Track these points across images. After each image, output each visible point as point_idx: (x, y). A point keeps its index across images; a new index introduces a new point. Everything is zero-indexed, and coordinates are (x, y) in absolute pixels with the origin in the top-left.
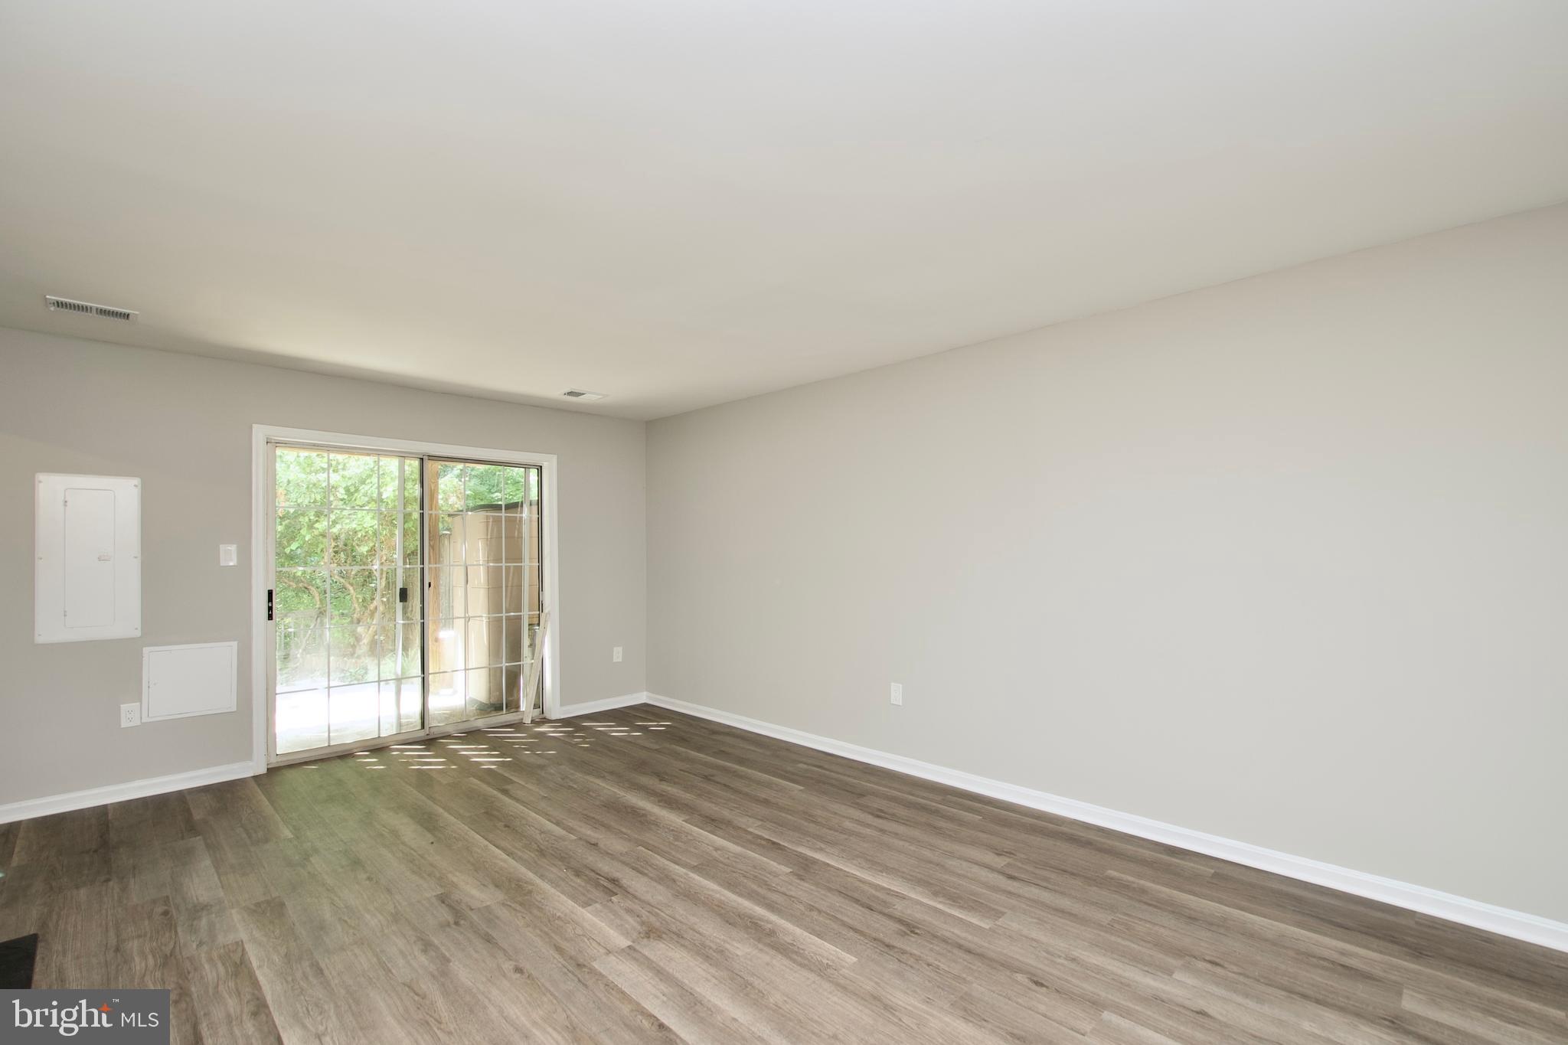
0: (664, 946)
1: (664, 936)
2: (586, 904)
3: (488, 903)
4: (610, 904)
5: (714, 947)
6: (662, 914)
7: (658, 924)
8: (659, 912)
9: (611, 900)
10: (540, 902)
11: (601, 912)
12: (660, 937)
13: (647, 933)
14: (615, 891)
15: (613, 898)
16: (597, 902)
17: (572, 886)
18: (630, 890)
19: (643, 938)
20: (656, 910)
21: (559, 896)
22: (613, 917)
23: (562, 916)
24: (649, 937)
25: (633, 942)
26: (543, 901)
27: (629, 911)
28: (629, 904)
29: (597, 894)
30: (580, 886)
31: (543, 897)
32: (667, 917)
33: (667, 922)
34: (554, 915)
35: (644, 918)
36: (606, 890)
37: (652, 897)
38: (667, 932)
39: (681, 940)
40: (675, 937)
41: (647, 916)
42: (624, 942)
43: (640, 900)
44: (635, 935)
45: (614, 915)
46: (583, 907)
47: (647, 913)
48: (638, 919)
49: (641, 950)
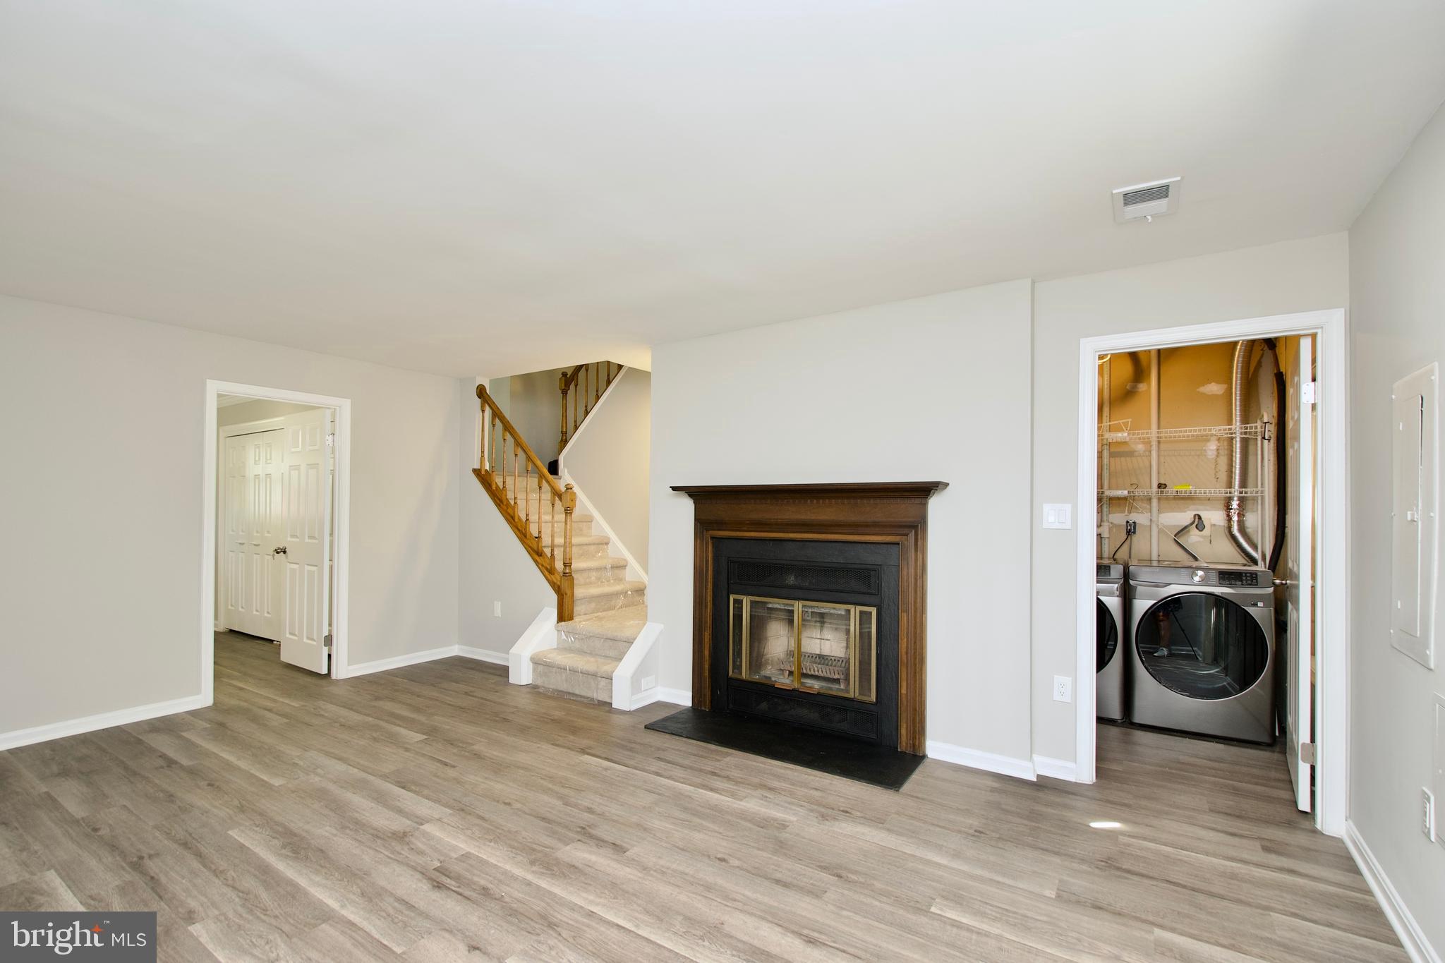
0: (393, 828)
1: (390, 835)
2: (466, 857)
3: (568, 848)
4: (442, 858)
5: (348, 831)
6: (387, 853)
7: (393, 844)
8: (390, 855)
9: (441, 862)
10: (516, 854)
11: (449, 850)
12: (394, 834)
13: (406, 836)
14: (438, 874)
15: (439, 865)
16: (456, 859)
17: (487, 874)
18: (418, 876)
19: (410, 832)
20: (392, 856)
21: (498, 861)
22: (437, 846)
23: (488, 843)
24: (404, 833)
25: (418, 828)
26: (514, 855)
27: (422, 853)
28: (420, 860)
29: (457, 868)
30: (479, 876)
31: (516, 859)
32: (382, 851)
33: (384, 846)
34: (496, 842)
35: (406, 848)
36: (448, 874)
37: (394, 871)
38: (387, 838)
39: (375, 832)
40: (380, 834)
41: (403, 849)
42: (427, 827)
43: (408, 865)
44: (417, 833)
45: (437, 848)
46: (469, 853)
47: (403, 852)
48: (412, 847)
49: (412, 823)
